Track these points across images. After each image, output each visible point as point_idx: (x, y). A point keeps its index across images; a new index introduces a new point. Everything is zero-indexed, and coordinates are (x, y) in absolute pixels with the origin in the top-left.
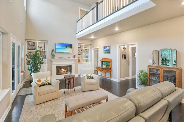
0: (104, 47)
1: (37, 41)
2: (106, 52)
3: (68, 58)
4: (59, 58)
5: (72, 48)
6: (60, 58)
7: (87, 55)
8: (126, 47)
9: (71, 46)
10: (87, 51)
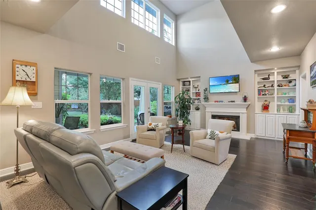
1: (191, 80)
3: (232, 102)
4: (215, 102)
5: (238, 82)
6: (217, 102)
9: (236, 79)
10: (290, 84)
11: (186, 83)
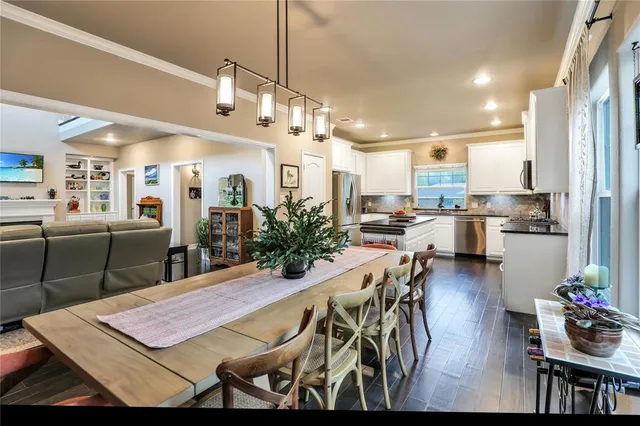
0: (147, 168)
2: (149, 182)
3: (28, 198)
5: (42, 168)
7: (104, 190)
8: (198, 168)
9: (38, 162)
10: (104, 177)
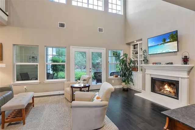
1: (138, 43)
3: (170, 64)
5: (177, 40)
6: (156, 63)
9: (173, 36)
11: (136, 46)
